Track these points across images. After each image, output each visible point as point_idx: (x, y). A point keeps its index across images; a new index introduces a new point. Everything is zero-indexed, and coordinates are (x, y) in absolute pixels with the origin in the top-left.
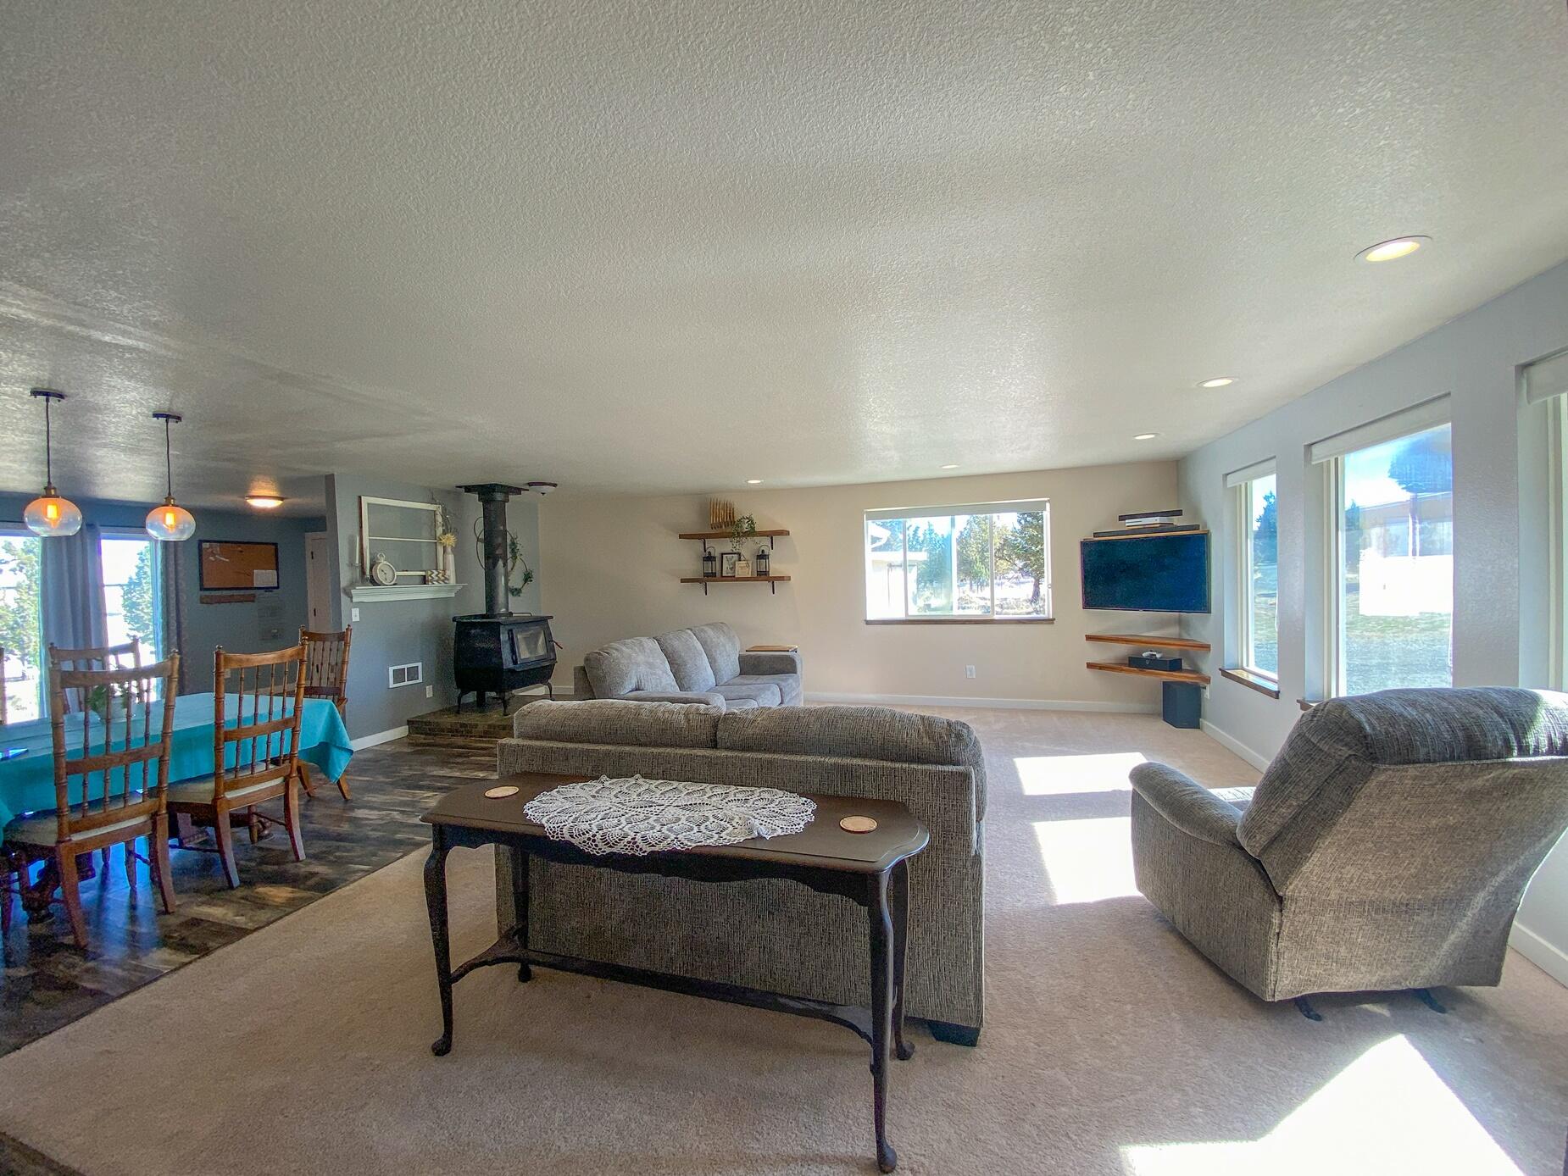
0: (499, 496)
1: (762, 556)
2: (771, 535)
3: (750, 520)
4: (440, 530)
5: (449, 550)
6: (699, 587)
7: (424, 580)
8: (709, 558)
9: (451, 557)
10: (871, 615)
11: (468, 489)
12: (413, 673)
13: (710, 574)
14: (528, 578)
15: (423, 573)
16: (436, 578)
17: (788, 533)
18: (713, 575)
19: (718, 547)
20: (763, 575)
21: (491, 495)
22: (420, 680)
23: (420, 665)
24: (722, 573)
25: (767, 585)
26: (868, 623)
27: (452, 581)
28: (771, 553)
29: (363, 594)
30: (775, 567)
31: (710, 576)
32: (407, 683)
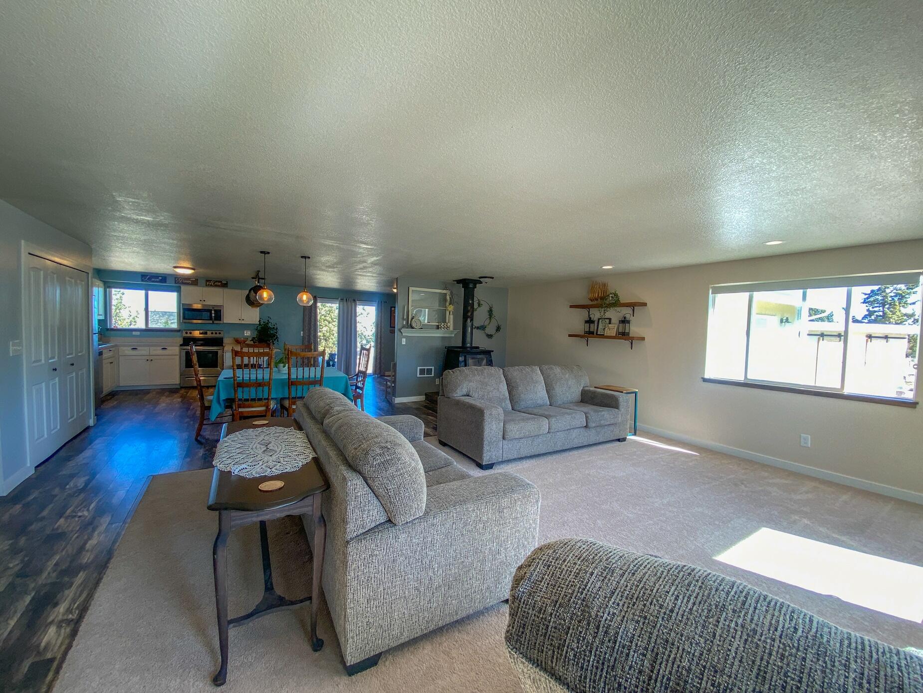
0: (471, 286)
1: (624, 321)
2: (633, 305)
3: (616, 295)
4: (447, 304)
5: (451, 313)
6: (584, 340)
7: (438, 327)
8: (590, 321)
9: (452, 316)
10: (707, 376)
11: (459, 282)
12: (429, 371)
13: (590, 333)
14: (498, 329)
15: (437, 324)
16: (443, 327)
17: (645, 304)
18: (592, 333)
19: (596, 314)
20: (624, 335)
21: (468, 285)
22: (433, 375)
23: (433, 368)
24: (597, 332)
25: (628, 343)
26: (705, 380)
27: (451, 328)
28: (632, 318)
29: (407, 332)
30: (635, 329)
31: (590, 334)
32: (426, 376)
